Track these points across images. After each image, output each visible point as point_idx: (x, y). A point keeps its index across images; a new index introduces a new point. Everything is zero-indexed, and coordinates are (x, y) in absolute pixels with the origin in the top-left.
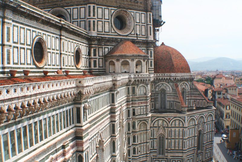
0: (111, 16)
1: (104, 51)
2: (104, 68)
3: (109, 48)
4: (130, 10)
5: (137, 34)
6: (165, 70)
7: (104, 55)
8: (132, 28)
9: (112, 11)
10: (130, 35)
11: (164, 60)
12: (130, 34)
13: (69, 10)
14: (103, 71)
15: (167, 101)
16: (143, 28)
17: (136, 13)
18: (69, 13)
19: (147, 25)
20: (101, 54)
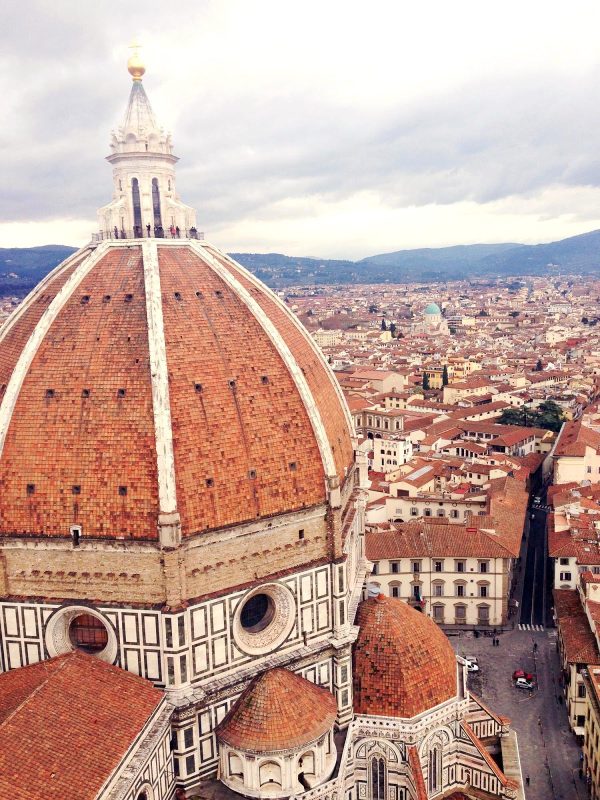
0: (232, 616)
1: (213, 719)
2: (216, 758)
3: (229, 704)
4: (282, 580)
5: (304, 634)
6: (384, 707)
7: (214, 727)
8: (291, 623)
9: (234, 603)
10: (285, 644)
11: (382, 676)
12: (287, 640)
13: (112, 618)
14: (212, 769)
15: (390, 784)
16: (323, 609)
17: (301, 577)
18: (112, 625)
19: (333, 596)
20: (206, 728)
